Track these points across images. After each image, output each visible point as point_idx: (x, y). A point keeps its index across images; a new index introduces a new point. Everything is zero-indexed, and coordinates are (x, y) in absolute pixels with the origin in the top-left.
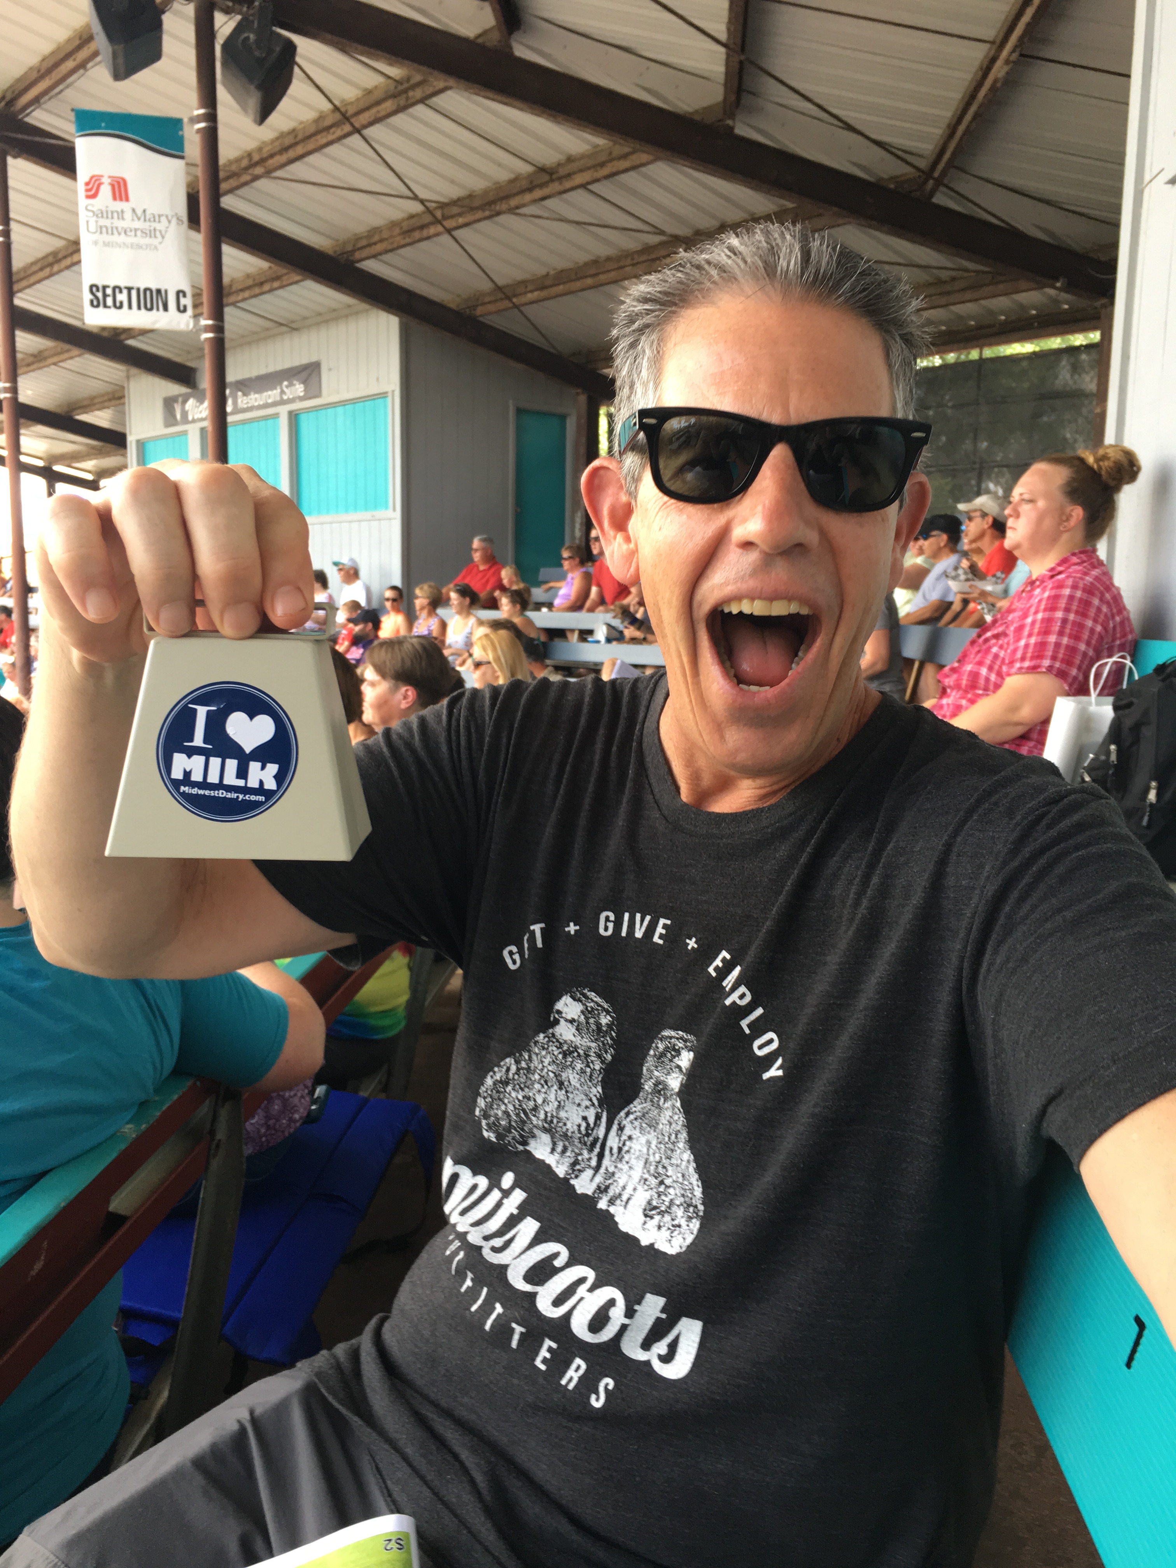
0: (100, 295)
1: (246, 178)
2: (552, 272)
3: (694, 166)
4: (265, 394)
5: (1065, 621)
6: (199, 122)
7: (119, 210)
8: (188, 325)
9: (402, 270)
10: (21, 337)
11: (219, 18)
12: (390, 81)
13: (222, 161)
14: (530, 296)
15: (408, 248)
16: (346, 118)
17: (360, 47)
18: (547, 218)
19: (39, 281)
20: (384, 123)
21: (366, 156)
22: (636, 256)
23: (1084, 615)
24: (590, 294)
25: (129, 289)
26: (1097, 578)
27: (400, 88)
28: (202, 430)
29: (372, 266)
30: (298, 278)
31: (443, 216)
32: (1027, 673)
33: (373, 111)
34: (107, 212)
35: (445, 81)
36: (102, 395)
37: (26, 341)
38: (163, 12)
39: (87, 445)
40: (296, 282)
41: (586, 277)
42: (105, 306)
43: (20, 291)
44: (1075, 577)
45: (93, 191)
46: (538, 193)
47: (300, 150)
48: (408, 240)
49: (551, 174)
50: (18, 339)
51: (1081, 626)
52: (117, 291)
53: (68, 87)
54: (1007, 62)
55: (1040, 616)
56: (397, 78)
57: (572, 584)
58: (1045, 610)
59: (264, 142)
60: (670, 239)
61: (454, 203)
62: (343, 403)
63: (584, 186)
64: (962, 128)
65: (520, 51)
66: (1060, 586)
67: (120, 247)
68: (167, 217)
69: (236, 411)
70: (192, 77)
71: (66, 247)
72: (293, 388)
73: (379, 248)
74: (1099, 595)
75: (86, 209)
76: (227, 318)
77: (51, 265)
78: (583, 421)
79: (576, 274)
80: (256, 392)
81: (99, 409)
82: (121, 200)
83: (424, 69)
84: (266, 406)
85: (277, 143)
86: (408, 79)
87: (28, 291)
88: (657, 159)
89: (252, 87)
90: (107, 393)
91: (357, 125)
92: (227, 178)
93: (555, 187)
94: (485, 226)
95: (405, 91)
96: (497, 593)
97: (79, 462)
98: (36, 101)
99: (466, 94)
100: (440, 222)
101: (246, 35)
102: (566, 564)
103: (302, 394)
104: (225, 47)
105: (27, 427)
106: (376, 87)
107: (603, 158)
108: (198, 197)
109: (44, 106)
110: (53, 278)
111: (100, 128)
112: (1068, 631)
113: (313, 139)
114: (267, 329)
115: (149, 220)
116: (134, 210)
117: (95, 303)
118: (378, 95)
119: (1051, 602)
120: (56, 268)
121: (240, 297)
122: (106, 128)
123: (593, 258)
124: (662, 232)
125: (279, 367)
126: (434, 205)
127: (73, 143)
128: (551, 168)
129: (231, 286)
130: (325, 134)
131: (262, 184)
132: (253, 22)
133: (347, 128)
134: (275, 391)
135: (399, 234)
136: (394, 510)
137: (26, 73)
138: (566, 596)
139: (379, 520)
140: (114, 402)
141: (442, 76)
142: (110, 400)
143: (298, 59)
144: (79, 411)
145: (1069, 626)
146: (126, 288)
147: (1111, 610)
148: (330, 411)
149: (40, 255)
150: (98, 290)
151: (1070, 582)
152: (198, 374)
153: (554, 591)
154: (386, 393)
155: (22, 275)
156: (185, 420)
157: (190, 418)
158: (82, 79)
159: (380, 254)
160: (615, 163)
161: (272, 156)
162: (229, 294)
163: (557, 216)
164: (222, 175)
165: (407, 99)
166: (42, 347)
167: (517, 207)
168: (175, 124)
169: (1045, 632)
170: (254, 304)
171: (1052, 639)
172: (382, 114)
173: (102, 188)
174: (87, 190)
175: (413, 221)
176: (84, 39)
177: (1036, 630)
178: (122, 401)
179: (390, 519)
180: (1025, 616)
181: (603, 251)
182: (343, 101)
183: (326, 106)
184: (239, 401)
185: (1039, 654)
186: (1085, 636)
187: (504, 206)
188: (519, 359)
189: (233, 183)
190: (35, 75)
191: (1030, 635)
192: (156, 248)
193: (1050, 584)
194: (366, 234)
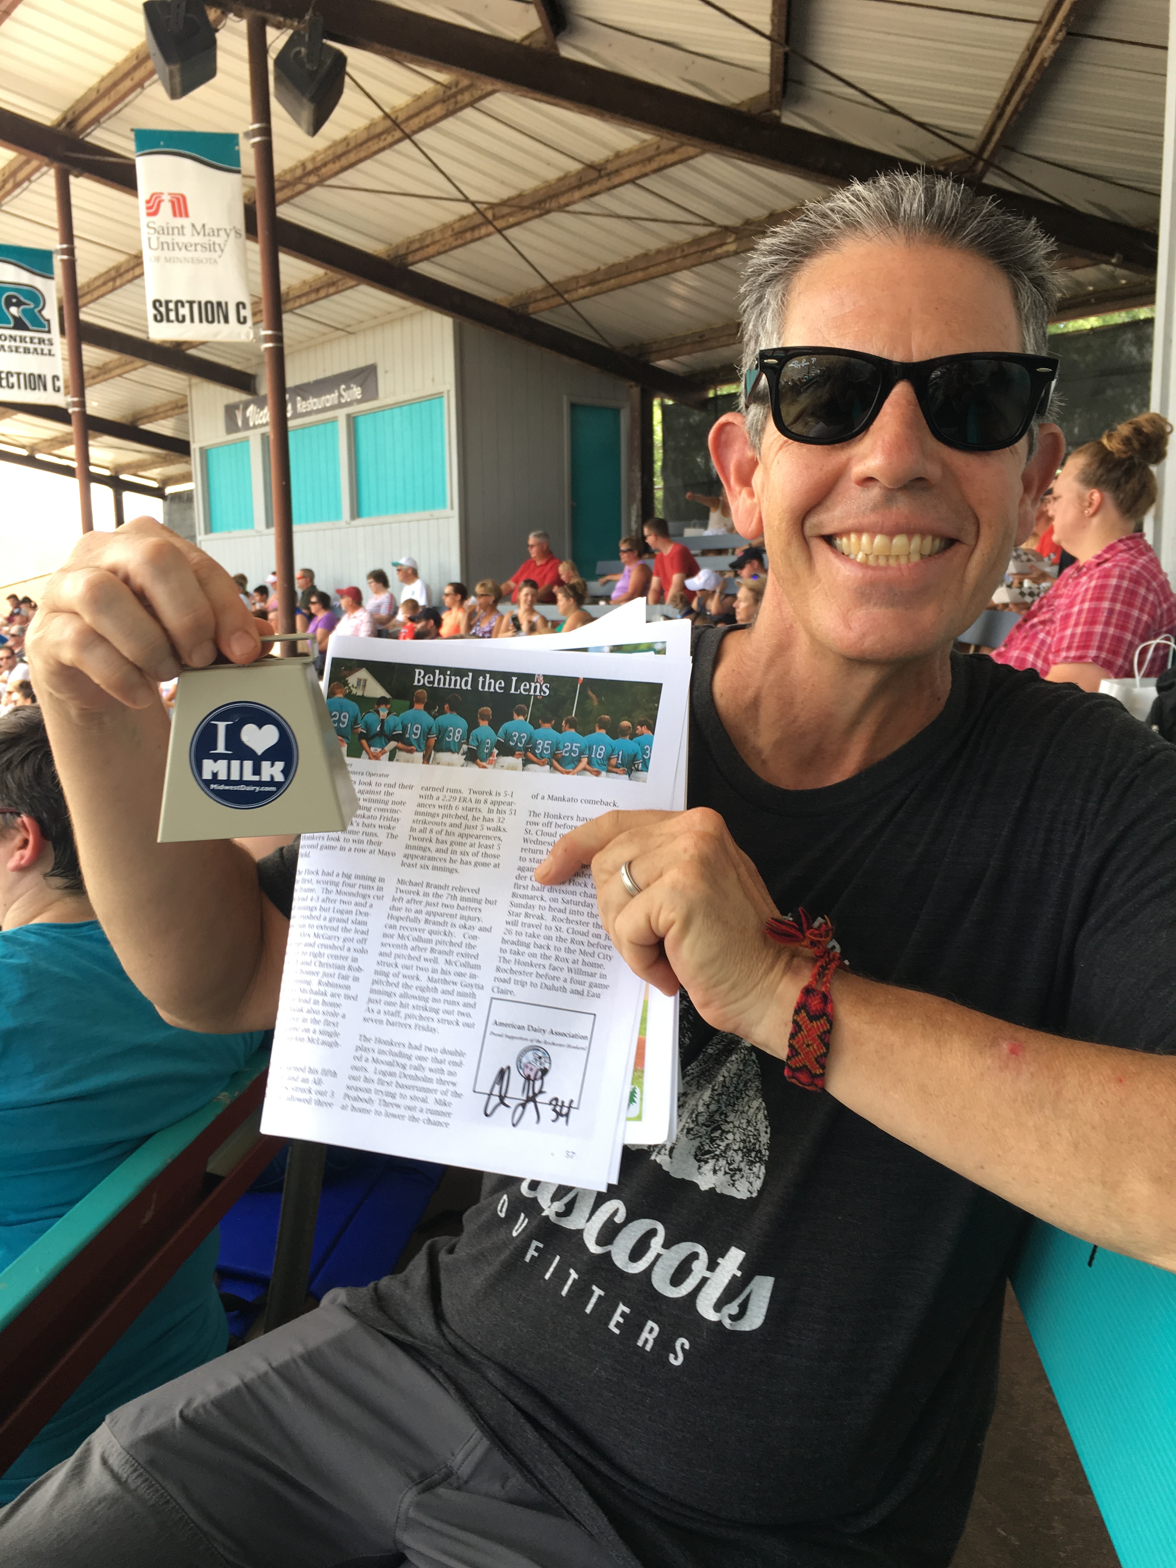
0: (163, 310)
1: (300, 187)
2: (603, 267)
3: (741, 157)
4: (323, 398)
5: (1111, 611)
6: (254, 136)
7: (180, 226)
8: (248, 336)
9: (455, 271)
10: (88, 351)
11: (271, 33)
12: (439, 86)
13: (277, 171)
14: (581, 292)
15: (460, 250)
16: (396, 124)
17: (409, 55)
18: (597, 215)
19: (102, 296)
20: (433, 127)
21: (418, 162)
22: (686, 248)
23: (1131, 605)
24: (642, 287)
25: (191, 303)
26: (1144, 567)
27: (449, 93)
28: (264, 436)
29: (425, 268)
30: (354, 283)
31: (494, 216)
32: (1072, 662)
33: (423, 116)
34: (168, 228)
35: (493, 84)
36: (166, 404)
37: (92, 354)
38: (217, 30)
39: (153, 453)
40: (352, 287)
41: (637, 270)
42: (168, 320)
43: (85, 305)
44: (1122, 566)
45: (153, 208)
46: (587, 190)
47: (352, 157)
48: (460, 242)
49: (600, 171)
50: (84, 353)
51: (1127, 616)
52: (179, 305)
53: (126, 106)
54: (1054, 41)
55: (1086, 605)
56: (445, 83)
57: (629, 577)
58: (1092, 600)
59: (317, 152)
60: (720, 230)
61: (503, 203)
62: (399, 405)
63: (632, 181)
64: (1010, 109)
65: (567, 52)
66: (1107, 575)
67: (181, 262)
68: (225, 230)
69: (296, 415)
70: (245, 90)
71: (128, 261)
72: (351, 391)
73: (431, 250)
74: (1145, 584)
75: (148, 227)
76: (285, 325)
77: (114, 279)
78: (637, 414)
79: (627, 268)
80: (314, 397)
81: (163, 419)
82: (181, 216)
83: (473, 74)
84: (325, 410)
85: (330, 152)
86: (457, 84)
87: (92, 305)
88: (703, 152)
89: (305, 101)
90: (170, 402)
91: (407, 131)
92: (282, 188)
93: (604, 183)
94: (535, 224)
95: (454, 95)
96: (555, 589)
97: (145, 470)
98: (96, 121)
99: (513, 96)
100: (490, 222)
101: (297, 49)
102: (624, 557)
103: (359, 397)
104: (277, 62)
105: (95, 437)
106: (425, 93)
107: (651, 152)
108: (255, 208)
109: (104, 125)
110: (116, 292)
111: (159, 146)
112: (1114, 621)
113: (365, 146)
114: (324, 334)
115: (209, 234)
116: (193, 225)
117: (159, 318)
118: (428, 100)
119: (1097, 591)
120: (118, 282)
121: (297, 304)
122: (166, 146)
123: (642, 251)
124: (712, 224)
125: (337, 371)
126: (485, 206)
127: (134, 161)
128: (601, 165)
129: (288, 294)
130: (376, 140)
131: (317, 192)
132: (304, 36)
133: (398, 134)
134: (333, 395)
135: (452, 236)
136: (452, 508)
137: (86, 94)
138: (624, 588)
139: (438, 519)
140: (177, 411)
141: (488, 80)
142: (173, 409)
143: (348, 69)
144: (145, 420)
145: (1115, 617)
146: (188, 302)
147: (1159, 598)
148: (388, 413)
149: (103, 270)
150: (161, 305)
151: (1116, 571)
152: (258, 381)
153: (611, 584)
154: (442, 393)
155: (86, 290)
156: (246, 426)
157: (251, 424)
158: (140, 97)
159: (433, 256)
160: (662, 157)
161: (325, 165)
162: (287, 301)
163: (607, 212)
164: (277, 185)
165: (456, 103)
166: (108, 360)
167: (567, 205)
168: (231, 139)
169: (1092, 621)
170: (311, 310)
171: (1099, 629)
172: (432, 118)
173: (163, 205)
174: (148, 208)
175: (464, 223)
176: (140, 59)
177: (1082, 620)
178: (185, 409)
179: (448, 518)
180: (1071, 605)
181: (653, 244)
182: (393, 108)
183: (378, 114)
184: (299, 405)
185: (1085, 645)
186: (1131, 625)
187: (554, 204)
188: (572, 354)
189: (287, 193)
190: (94, 96)
191: (1076, 625)
192: (215, 261)
193: (1096, 572)
194: (418, 237)
